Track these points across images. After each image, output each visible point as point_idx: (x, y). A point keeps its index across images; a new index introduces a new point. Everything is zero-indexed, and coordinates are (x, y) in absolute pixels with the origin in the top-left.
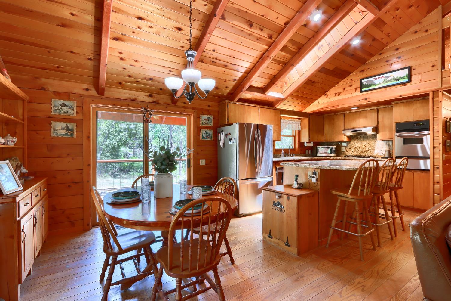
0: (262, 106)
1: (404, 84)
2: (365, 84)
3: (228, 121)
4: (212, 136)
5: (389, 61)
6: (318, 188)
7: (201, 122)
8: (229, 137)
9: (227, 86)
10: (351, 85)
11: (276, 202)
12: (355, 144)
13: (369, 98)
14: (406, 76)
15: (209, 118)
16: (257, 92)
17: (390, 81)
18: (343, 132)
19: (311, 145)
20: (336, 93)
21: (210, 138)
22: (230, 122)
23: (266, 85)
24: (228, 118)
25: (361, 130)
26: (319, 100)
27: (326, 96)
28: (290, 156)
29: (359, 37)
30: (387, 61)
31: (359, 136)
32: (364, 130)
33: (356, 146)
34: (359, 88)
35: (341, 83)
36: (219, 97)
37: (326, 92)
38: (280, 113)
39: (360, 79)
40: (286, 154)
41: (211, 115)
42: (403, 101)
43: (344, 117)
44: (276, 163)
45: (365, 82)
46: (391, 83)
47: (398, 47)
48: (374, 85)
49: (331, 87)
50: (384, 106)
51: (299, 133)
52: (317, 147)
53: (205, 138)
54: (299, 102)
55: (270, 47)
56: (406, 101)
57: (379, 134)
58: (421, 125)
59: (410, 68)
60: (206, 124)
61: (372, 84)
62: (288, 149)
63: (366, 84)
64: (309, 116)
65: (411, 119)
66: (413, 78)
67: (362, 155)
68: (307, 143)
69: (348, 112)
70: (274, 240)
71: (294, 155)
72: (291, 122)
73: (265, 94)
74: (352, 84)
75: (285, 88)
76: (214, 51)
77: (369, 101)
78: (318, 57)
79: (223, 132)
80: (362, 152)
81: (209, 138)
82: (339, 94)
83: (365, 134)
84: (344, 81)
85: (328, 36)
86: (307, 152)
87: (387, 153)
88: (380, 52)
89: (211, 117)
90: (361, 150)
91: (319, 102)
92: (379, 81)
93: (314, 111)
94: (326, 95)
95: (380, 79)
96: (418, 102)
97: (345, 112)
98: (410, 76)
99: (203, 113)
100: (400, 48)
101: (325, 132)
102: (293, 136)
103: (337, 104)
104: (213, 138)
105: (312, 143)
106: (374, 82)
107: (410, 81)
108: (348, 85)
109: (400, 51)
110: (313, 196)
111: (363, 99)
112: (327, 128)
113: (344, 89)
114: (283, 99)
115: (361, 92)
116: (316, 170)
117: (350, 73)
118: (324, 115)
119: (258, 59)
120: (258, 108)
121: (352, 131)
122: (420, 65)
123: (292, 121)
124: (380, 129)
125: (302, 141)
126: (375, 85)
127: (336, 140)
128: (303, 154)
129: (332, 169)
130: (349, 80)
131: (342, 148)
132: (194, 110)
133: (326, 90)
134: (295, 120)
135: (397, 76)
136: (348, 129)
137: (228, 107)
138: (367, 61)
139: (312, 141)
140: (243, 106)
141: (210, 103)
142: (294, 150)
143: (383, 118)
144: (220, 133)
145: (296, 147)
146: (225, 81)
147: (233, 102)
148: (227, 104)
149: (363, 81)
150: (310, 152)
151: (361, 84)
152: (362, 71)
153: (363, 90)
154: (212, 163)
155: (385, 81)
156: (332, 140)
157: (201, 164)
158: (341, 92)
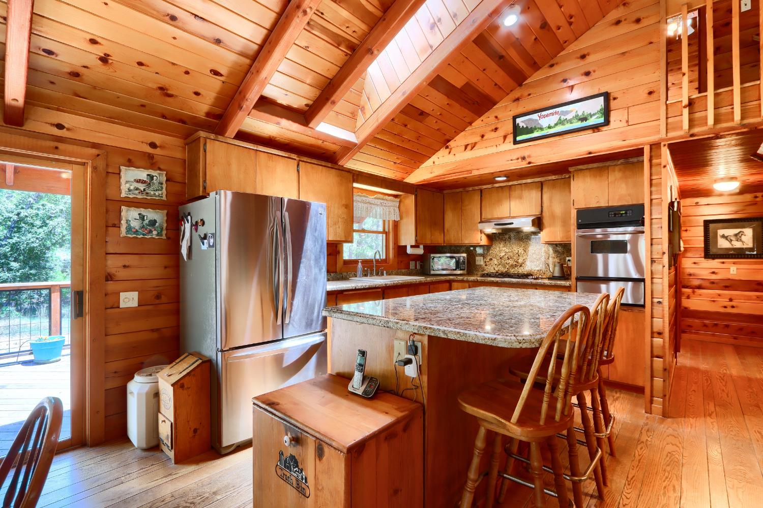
0: (305, 159)
1: (596, 128)
2: (523, 126)
3: (204, 188)
4: (162, 229)
5: (569, 81)
6: (423, 395)
7: (124, 188)
8: (202, 230)
9: (197, 90)
10: (496, 129)
11: (287, 454)
12: (501, 250)
13: (529, 156)
14: (600, 112)
15: (151, 177)
16: (288, 118)
17: (570, 121)
18: (480, 226)
19: (420, 251)
20: (468, 145)
21: (155, 233)
22: (209, 190)
23: (310, 102)
24: (205, 181)
25: (512, 223)
26: (434, 158)
27: (448, 150)
28: (377, 274)
30: (565, 81)
31: (507, 234)
32: (516, 223)
33: (503, 254)
34: (512, 135)
35: (478, 123)
36: (183, 122)
37: (449, 141)
38: (351, 178)
39: (513, 117)
40: (367, 271)
41: (160, 169)
42: (591, 166)
43: (481, 196)
44: (338, 295)
45: (522, 122)
46: (571, 125)
47: (586, 53)
48: (539, 128)
49: (458, 131)
50: (553, 177)
51: (396, 225)
52: (432, 255)
53: (136, 232)
54: (394, 157)
56: (595, 165)
57: (543, 231)
58: (622, 214)
59: (607, 96)
60: (142, 192)
61: (535, 127)
62: (372, 260)
63: (525, 127)
64: (416, 191)
65: (603, 204)
66: (614, 116)
67: (512, 271)
68: (412, 247)
69: (489, 186)
71: (385, 272)
72: (379, 202)
73: (310, 125)
74: (498, 126)
75: (361, 120)
77: (529, 163)
78: (431, 47)
79: (189, 217)
80: (513, 266)
81: (150, 232)
82: (474, 147)
83: (518, 231)
84: (482, 121)
86: (412, 265)
87: (557, 269)
88: (551, 63)
89: (160, 177)
90: (511, 262)
91: (434, 163)
92: (547, 121)
93: (424, 180)
94: (447, 147)
95: (551, 117)
96: (617, 168)
97: (484, 187)
98: (607, 112)
99: (129, 160)
100: (588, 54)
101: (447, 225)
102: (384, 232)
103: (469, 168)
104: (164, 232)
105: (422, 246)
106: (539, 124)
107: (607, 122)
108: (490, 129)
109: (590, 59)
110: (405, 429)
111: (518, 159)
112: (450, 218)
113: (483, 136)
114: (355, 145)
115: (515, 142)
116: (417, 337)
117: (495, 103)
118: (445, 192)
120: (296, 162)
121: (495, 224)
122: (625, 92)
123: (380, 199)
124: (546, 221)
125: (403, 243)
126: (542, 129)
127: (466, 242)
128: (403, 270)
129: (462, 339)
130: (492, 118)
131: (477, 258)
132: (94, 151)
133: (447, 137)
134: (387, 197)
135: (584, 112)
136: (488, 221)
137: (205, 150)
138: (526, 79)
139: (422, 244)
140: (252, 153)
141: (157, 138)
142: (384, 261)
143: (551, 200)
144: (183, 220)
145: (391, 255)
146: (187, 73)
147: (220, 138)
148: (202, 141)
149: (518, 120)
150: (418, 267)
151: (515, 126)
152: (518, 99)
153: (519, 138)
154: (164, 299)
155: (560, 122)
156: (457, 242)
157: (122, 305)
158: (475, 144)
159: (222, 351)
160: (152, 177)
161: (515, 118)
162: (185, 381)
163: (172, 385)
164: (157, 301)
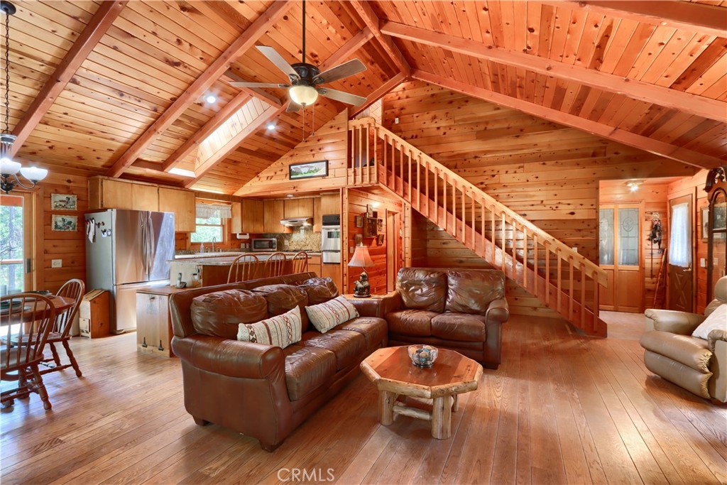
0: (162, 186)
1: (323, 177)
2: (293, 171)
3: (102, 205)
4: (75, 226)
6: (202, 286)
7: (53, 205)
8: (102, 228)
9: (99, 156)
10: (282, 170)
13: (297, 187)
14: (324, 169)
18: (284, 222)
19: (247, 237)
20: (268, 177)
21: (71, 228)
22: (105, 206)
23: (165, 159)
24: (102, 201)
25: (298, 221)
26: (251, 182)
27: (258, 179)
28: (215, 250)
29: (275, 122)
30: (312, 150)
33: (298, 238)
34: (289, 175)
35: (273, 166)
36: (88, 170)
37: (259, 173)
38: (195, 195)
40: (207, 249)
41: (73, 194)
42: (328, 193)
43: (284, 204)
45: (294, 168)
49: (263, 169)
51: (230, 221)
53: (61, 228)
55: (157, 119)
56: (330, 193)
57: (314, 225)
58: (335, 218)
59: (327, 162)
60: (63, 207)
61: (299, 172)
62: (211, 243)
63: (295, 171)
64: (241, 201)
66: (330, 172)
68: (240, 234)
69: (287, 199)
70: (149, 348)
72: (216, 207)
73: (164, 171)
74: (283, 168)
75: (197, 165)
76: (66, 114)
79: (93, 221)
81: (68, 228)
84: (275, 164)
85: (234, 116)
86: (243, 246)
88: (306, 140)
89: (73, 198)
90: (303, 243)
92: (304, 170)
93: (245, 195)
94: (258, 177)
95: (305, 168)
97: (285, 199)
98: (327, 169)
99: (56, 190)
100: (321, 139)
101: (265, 221)
102: (222, 225)
103: (269, 190)
104: (76, 228)
105: (247, 234)
106: (300, 170)
107: (327, 174)
108: (279, 169)
109: (321, 142)
111: (291, 188)
112: (267, 216)
113: (276, 173)
114: (194, 178)
115: (290, 179)
117: (281, 156)
118: (264, 200)
119: (142, 130)
120: (157, 188)
121: (291, 221)
122: (333, 161)
124: (315, 220)
125: (234, 233)
126: (301, 173)
127: (277, 231)
130: (280, 164)
131: (284, 241)
132: (37, 187)
133: (258, 171)
135: (318, 168)
136: (287, 219)
137: (102, 185)
138: (295, 146)
139: (247, 232)
140: (130, 185)
141: (71, 177)
142: (223, 243)
143: (316, 208)
144: (88, 221)
145: (226, 240)
146: (94, 151)
147: (111, 178)
148: (100, 181)
149: (292, 167)
150: (247, 247)
151: (290, 170)
152: (292, 156)
153: (292, 177)
154: (76, 264)
155: (310, 172)
156: (272, 232)
157: (53, 266)
158: (272, 177)
159: (116, 285)
160: (69, 199)
161: (290, 166)
162: (96, 300)
163: (90, 301)
164: (73, 265)
